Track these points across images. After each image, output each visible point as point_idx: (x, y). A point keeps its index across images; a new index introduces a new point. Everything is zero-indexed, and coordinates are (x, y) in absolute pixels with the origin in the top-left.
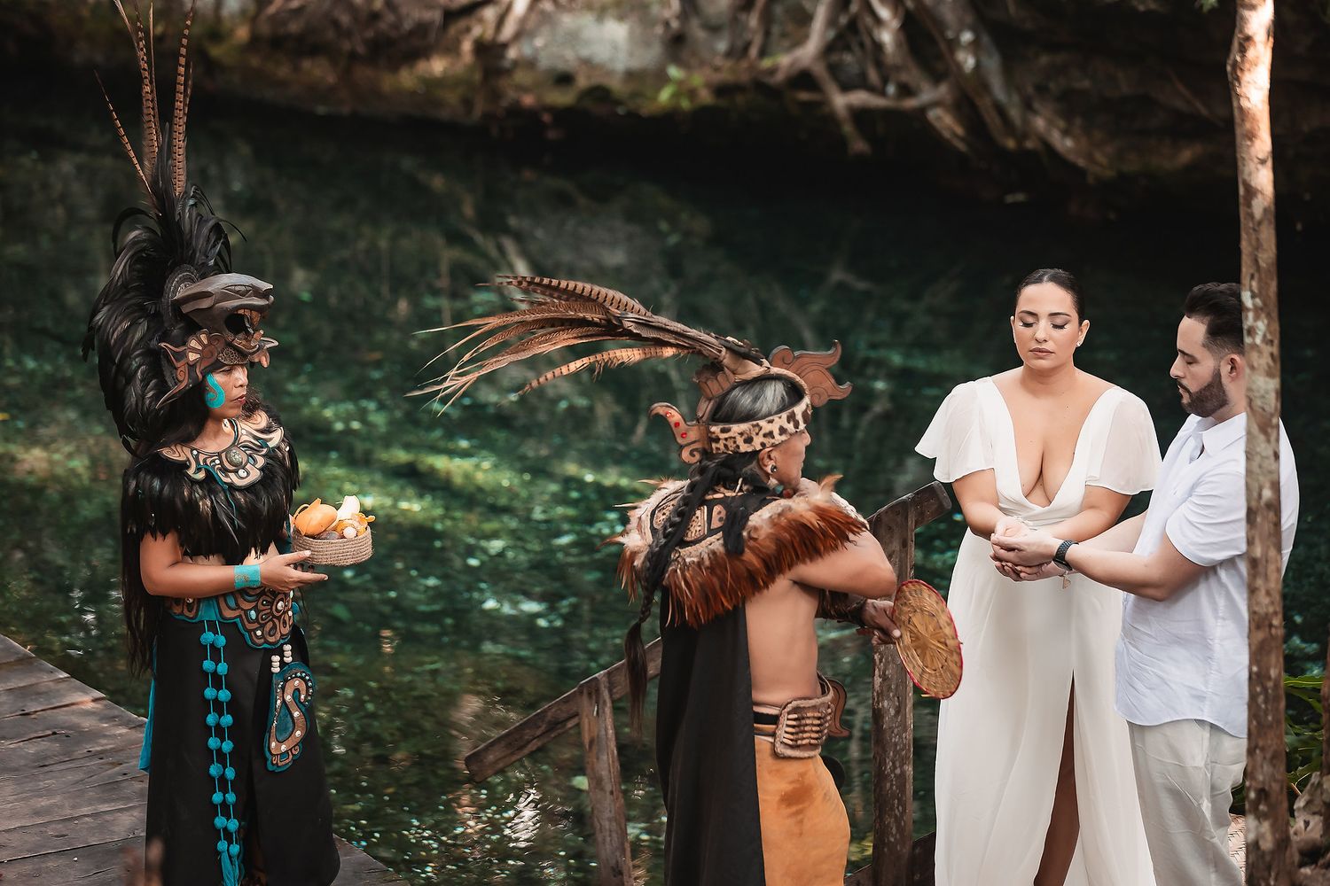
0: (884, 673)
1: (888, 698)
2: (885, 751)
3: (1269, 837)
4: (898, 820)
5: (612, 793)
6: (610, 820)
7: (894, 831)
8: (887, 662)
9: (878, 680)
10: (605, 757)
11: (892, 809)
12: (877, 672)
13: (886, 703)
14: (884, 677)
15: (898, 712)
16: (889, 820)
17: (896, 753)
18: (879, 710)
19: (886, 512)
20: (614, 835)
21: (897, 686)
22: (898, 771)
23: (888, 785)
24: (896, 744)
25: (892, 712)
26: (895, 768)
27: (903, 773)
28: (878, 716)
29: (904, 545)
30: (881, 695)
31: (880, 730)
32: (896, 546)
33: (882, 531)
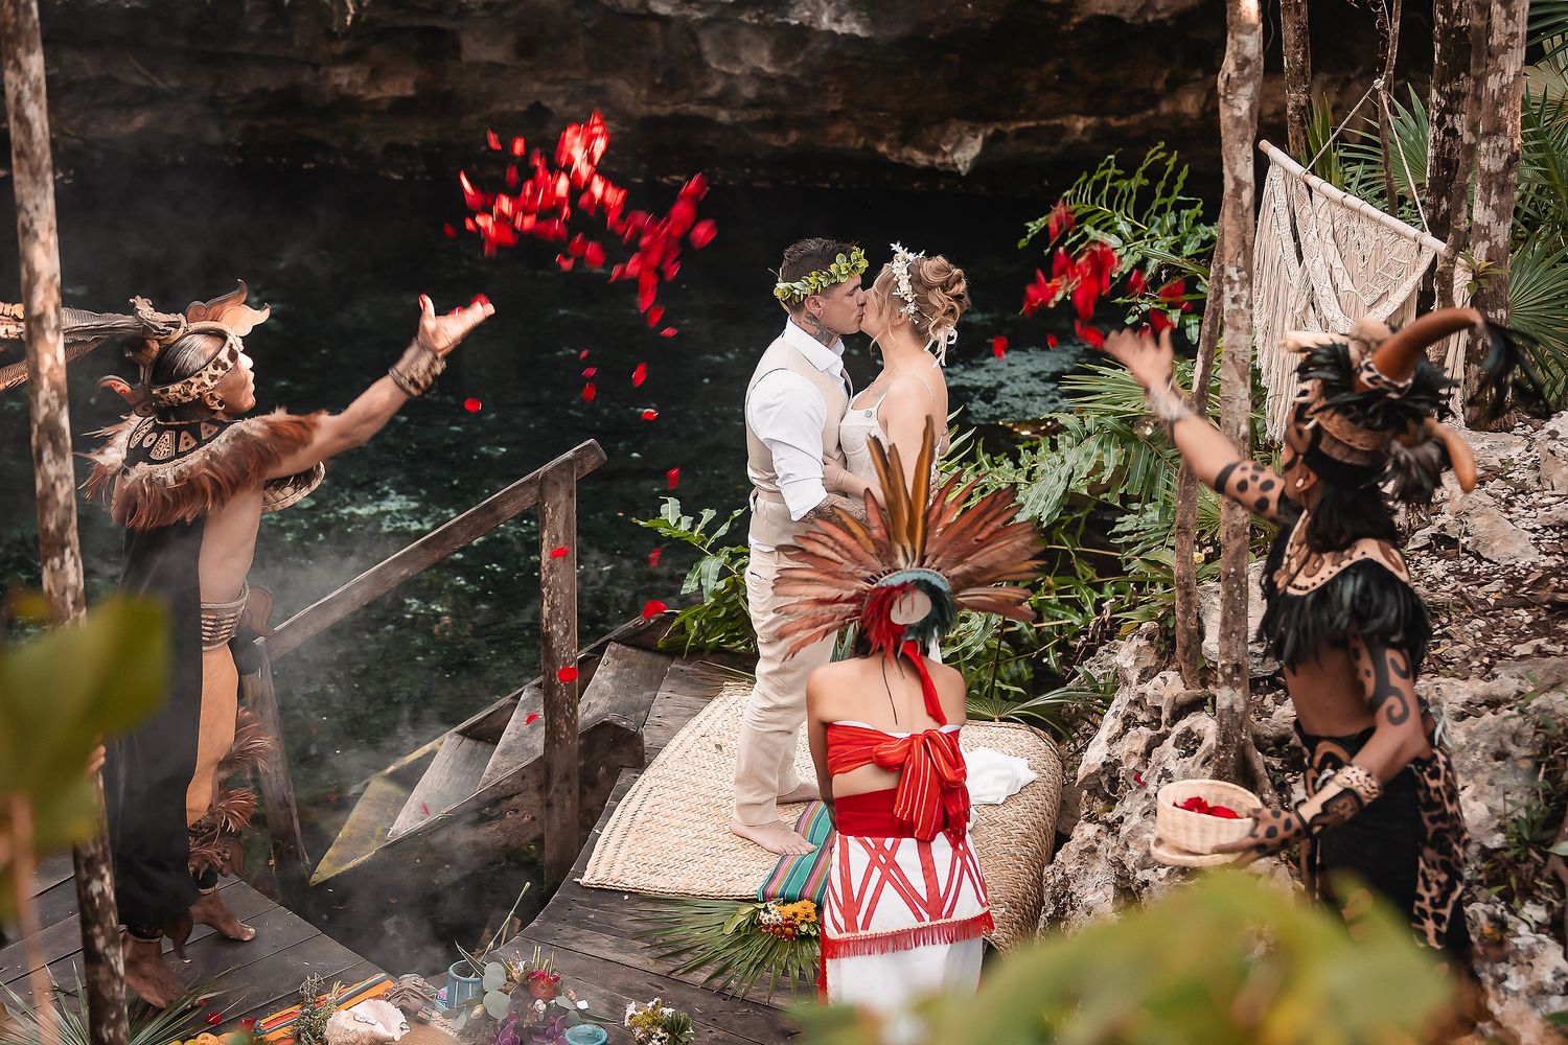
0: (552, 602)
1: (557, 622)
2: (554, 666)
3: (1242, 701)
4: (568, 721)
6: (276, 763)
7: (565, 729)
8: (555, 593)
9: (546, 610)
10: (270, 711)
11: (563, 712)
12: (545, 603)
13: (555, 627)
14: (552, 606)
15: (566, 633)
16: (560, 722)
17: (565, 665)
18: (548, 633)
19: (552, 470)
20: (281, 775)
21: (565, 613)
22: (568, 681)
23: (558, 693)
24: (565, 659)
25: (561, 633)
26: (564, 678)
27: (572, 681)
28: (548, 638)
29: (571, 495)
30: (550, 621)
31: (549, 650)
32: (562, 497)
33: (548, 487)
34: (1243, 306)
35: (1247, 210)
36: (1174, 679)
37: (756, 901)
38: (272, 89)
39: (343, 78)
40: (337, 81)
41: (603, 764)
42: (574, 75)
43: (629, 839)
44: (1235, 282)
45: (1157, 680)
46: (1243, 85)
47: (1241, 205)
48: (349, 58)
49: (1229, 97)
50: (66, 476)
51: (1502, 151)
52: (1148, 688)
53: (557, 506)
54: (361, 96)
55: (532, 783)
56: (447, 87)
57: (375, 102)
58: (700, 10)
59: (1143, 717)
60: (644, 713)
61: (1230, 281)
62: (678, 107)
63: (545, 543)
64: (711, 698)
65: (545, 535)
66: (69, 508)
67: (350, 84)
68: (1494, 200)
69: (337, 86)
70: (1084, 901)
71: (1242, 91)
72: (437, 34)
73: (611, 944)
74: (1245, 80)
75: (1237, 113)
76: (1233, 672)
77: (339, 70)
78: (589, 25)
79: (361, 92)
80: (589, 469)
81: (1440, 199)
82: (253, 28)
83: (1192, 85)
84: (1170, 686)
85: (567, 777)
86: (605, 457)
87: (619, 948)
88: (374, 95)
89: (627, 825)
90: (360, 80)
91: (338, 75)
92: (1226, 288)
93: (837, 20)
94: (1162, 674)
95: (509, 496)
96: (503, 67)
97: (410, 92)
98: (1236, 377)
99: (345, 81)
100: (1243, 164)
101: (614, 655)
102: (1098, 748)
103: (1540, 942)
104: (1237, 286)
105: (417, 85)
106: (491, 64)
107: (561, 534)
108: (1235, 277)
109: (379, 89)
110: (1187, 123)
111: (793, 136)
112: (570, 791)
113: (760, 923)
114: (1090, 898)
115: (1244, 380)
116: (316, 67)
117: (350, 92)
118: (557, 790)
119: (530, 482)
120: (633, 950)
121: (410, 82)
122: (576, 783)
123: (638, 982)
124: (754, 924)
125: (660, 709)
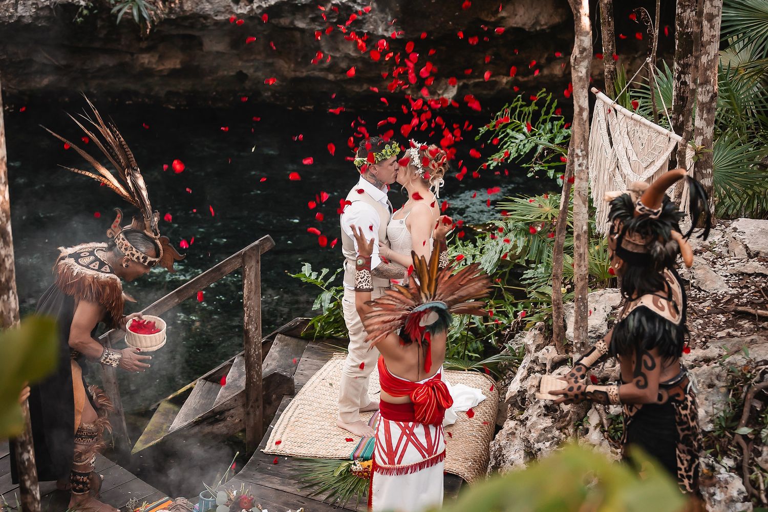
0: (249, 315)
1: (251, 324)
2: (250, 345)
4: (257, 372)
5: (115, 383)
6: (114, 394)
7: (256, 376)
8: (251, 310)
9: (246, 318)
11: (255, 368)
12: (246, 315)
13: (250, 327)
15: (256, 329)
16: (253, 373)
17: (256, 345)
18: (247, 330)
19: (248, 250)
21: (255, 320)
22: (257, 353)
23: (252, 359)
24: (256, 342)
25: (254, 330)
26: (255, 351)
27: (259, 353)
28: (247, 332)
29: (258, 262)
30: (248, 324)
31: (248, 338)
32: (253, 263)
33: (247, 258)
34: (584, 168)
35: (585, 122)
36: (552, 350)
37: (349, 460)
38: (111, 65)
39: (146, 59)
40: (142, 61)
41: (274, 394)
42: (259, 57)
43: (287, 430)
44: (580, 156)
45: (544, 350)
46: (583, 61)
47: (583, 119)
48: (148, 50)
49: (576, 67)
50: (10, 255)
51: (708, 92)
52: (540, 354)
53: (251, 268)
54: (154, 69)
55: (240, 403)
56: (196, 64)
57: (161, 71)
58: (319, 26)
59: (537, 368)
60: (294, 368)
61: (578, 156)
62: (309, 73)
63: (245, 285)
64: (327, 361)
65: (246, 282)
66: (11, 271)
67: (149, 62)
68: (705, 116)
69: (143, 64)
70: (509, 458)
71: (582, 64)
72: (192, 37)
73: (279, 482)
74: (584, 59)
75: (580, 75)
76: (581, 346)
77: (144, 56)
78: (265, 33)
79: (154, 66)
80: (267, 249)
81: (679, 115)
82: (102, 36)
83: (558, 61)
84: (550, 353)
85: (257, 400)
86: (274, 244)
87: (283, 484)
88: (161, 68)
89: (286, 423)
90: (154, 60)
91: (143, 58)
92: (576, 159)
93: (386, 30)
94: (546, 347)
95: (228, 263)
96: (223, 54)
97: (178, 66)
98: (581, 203)
99: (146, 61)
100: (583, 99)
101: (280, 340)
102: (515, 384)
103: (731, 476)
104: (581, 158)
105: (181, 63)
106: (218, 52)
107: (253, 281)
108: (580, 154)
109: (163, 65)
110: (556, 80)
111: (365, 87)
112: (258, 407)
113: (351, 470)
114: (512, 457)
115: (585, 204)
116: (132, 54)
117: (149, 66)
118: (252, 407)
119: (238, 256)
120: (290, 484)
121: (178, 61)
122: (261, 402)
123: (292, 500)
124: (349, 471)
125: (302, 366)
